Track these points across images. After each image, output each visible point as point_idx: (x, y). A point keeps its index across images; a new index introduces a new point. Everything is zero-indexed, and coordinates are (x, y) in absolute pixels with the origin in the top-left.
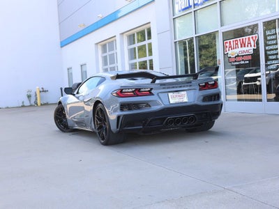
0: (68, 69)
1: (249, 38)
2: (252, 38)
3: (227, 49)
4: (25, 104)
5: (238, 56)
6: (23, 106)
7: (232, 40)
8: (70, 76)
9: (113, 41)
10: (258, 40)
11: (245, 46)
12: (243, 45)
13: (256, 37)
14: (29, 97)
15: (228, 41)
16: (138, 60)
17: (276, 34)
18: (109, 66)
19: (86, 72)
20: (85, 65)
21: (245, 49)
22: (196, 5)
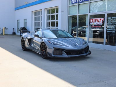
0: (18, 20)
1: (100, 19)
3: (91, 22)
5: (95, 25)
7: (93, 19)
8: (18, 23)
9: (40, 11)
10: (104, 21)
16: (51, 21)
17: (112, 19)
18: (37, 22)
19: (26, 23)
20: (26, 19)
21: (98, 23)
22: (79, 2)
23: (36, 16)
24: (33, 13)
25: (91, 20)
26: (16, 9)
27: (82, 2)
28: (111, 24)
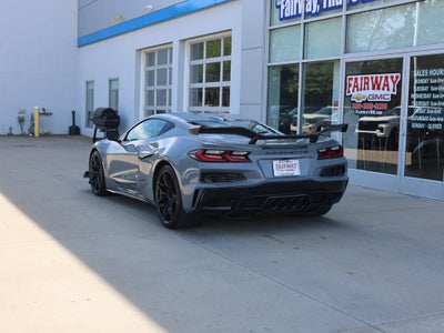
1: (386, 78)
2: (392, 77)
3: (351, 89)
4: (14, 132)
5: (367, 101)
6: (10, 135)
7: (359, 77)
8: (90, 94)
9: (166, 50)
10: (400, 82)
11: (379, 89)
12: (376, 86)
13: (397, 77)
14: (21, 121)
15: (354, 77)
16: (205, 85)
17: (429, 77)
18: (156, 87)
19: (117, 91)
20: (117, 79)
21: (379, 93)
22: (307, 14)
23: (151, 68)
24: (143, 57)
25: (352, 82)
26: (83, 42)
27: (317, 14)
28: (427, 96)
